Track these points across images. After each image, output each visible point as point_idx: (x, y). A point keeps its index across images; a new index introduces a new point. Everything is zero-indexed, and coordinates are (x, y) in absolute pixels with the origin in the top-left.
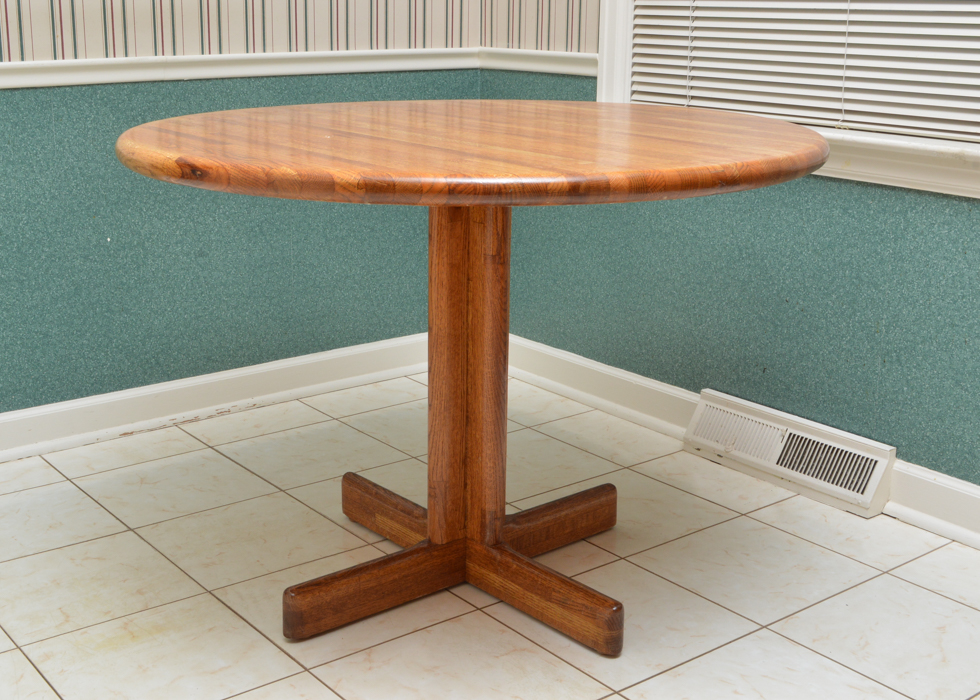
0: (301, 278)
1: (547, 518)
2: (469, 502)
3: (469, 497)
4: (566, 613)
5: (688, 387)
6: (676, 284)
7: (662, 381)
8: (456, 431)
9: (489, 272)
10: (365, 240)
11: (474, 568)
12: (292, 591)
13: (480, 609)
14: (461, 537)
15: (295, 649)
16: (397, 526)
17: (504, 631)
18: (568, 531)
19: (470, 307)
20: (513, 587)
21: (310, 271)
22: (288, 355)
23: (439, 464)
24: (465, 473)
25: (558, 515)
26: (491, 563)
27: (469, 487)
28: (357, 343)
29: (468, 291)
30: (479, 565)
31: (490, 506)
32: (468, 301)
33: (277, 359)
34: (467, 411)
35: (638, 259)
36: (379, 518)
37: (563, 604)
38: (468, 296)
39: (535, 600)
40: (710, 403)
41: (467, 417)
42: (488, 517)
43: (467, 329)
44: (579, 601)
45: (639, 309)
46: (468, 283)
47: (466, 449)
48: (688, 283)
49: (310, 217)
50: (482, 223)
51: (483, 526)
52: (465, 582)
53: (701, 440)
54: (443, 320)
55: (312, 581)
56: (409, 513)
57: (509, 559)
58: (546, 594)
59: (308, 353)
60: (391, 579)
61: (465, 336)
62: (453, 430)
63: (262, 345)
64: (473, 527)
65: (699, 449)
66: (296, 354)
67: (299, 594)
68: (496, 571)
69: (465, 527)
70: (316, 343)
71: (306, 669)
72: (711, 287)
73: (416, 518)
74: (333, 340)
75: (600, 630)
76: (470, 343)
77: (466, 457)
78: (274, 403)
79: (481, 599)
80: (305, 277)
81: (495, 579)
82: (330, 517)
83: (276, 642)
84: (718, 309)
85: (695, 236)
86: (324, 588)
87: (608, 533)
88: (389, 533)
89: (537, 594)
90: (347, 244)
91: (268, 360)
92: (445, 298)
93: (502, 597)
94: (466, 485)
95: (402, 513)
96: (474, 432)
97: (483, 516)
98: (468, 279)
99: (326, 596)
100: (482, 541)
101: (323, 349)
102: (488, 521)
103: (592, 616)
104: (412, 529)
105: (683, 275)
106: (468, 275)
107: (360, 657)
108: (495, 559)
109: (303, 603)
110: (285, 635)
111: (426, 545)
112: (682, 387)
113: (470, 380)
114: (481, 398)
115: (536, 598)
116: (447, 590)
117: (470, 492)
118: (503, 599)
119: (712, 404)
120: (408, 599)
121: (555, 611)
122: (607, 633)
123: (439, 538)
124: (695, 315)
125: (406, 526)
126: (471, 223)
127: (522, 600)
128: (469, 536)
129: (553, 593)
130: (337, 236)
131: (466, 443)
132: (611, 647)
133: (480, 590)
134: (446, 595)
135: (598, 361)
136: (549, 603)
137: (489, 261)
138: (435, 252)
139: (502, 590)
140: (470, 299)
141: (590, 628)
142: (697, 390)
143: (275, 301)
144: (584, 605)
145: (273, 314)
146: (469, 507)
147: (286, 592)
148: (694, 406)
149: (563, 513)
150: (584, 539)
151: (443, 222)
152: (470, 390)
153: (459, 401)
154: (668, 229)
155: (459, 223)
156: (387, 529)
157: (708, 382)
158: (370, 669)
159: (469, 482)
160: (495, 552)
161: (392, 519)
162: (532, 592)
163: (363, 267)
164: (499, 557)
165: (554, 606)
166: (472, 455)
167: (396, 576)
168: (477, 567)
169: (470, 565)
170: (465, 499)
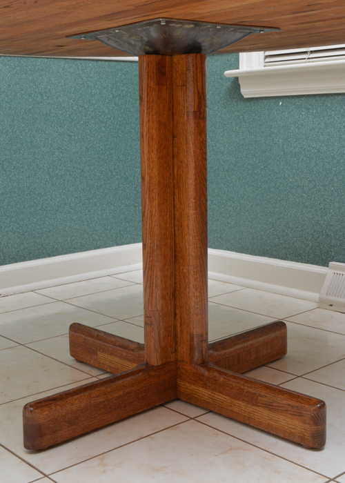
0: (33, 203)
1: (237, 347)
2: (179, 329)
3: (178, 325)
4: (272, 415)
5: (317, 263)
6: (305, 188)
7: (297, 261)
8: (167, 267)
9: (191, 126)
10: (77, 178)
11: (185, 386)
12: (31, 406)
13: (193, 419)
14: (172, 360)
15: (35, 459)
16: (116, 359)
17: (217, 435)
18: (252, 358)
19: (175, 161)
20: (221, 397)
21: (38, 198)
22: (24, 260)
23: (154, 296)
24: (175, 305)
25: (246, 345)
26: (200, 380)
27: (178, 316)
28: (73, 252)
29: (173, 147)
30: (189, 383)
31: (196, 331)
32: (173, 156)
33: (16, 262)
34: (175, 251)
35: (274, 175)
36: (100, 355)
37: (269, 407)
38: (173, 152)
39: (242, 407)
40: (336, 272)
41: (175, 256)
42: (196, 339)
43: (173, 180)
44: (285, 402)
45: (277, 212)
46: (173, 140)
47: (175, 283)
48: (315, 186)
49: (37, 159)
50: (184, 85)
51: (192, 348)
52: (177, 399)
53: (332, 298)
54: (154, 170)
55: (49, 397)
56: (126, 348)
57: (216, 374)
58: (253, 400)
59: (38, 258)
60: (117, 395)
61: (172, 186)
62: (164, 266)
63: (5, 251)
64: (183, 350)
65: (331, 305)
66: (30, 259)
67: (37, 408)
68: (205, 386)
69: (176, 351)
70: (45, 251)
71: (45, 476)
72: (333, 186)
73: (132, 350)
74: (57, 249)
75: (307, 426)
76: (176, 191)
77: (175, 290)
78: (15, 294)
79: (193, 411)
80: (35, 203)
81: (205, 393)
82: (60, 360)
83: (18, 454)
84: (339, 202)
85: (319, 151)
86: (59, 403)
87: (281, 360)
88: (109, 366)
89: (243, 401)
90: (65, 180)
91: (10, 262)
92: (155, 151)
93: (210, 408)
94: (175, 314)
95: (120, 349)
96: (181, 268)
97: (192, 339)
98: (173, 137)
99: (61, 410)
100: (191, 362)
101: (49, 256)
102: (195, 343)
103: (298, 414)
104: (128, 360)
105: (310, 181)
106: (173, 133)
107: (95, 462)
108: (203, 376)
109: (41, 416)
110: (26, 447)
111: (144, 367)
112: (312, 264)
113: (177, 223)
114: (187, 237)
115: (243, 404)
116: (162, 405)
117: (179, 320)
118: (212, 409)
119: (339, 272)
120: (131, 413)
121: (262, 414)
122: (313, 428)
123: (155, 360)
124: (321, 209)
125: (124, 358)
126: (175, 87)
127: (230, 408)
128: (179, 358)
129: (259, 398)
130: (57, 174)
131: (175, 279)
132: (316, 442)
133: (191, 404)
134: (162, 410)
135: (247, 254)
136: (256, 408)
137: (191, 117)
138: (146, 111)
139: (210, 401)
140: (175, 153)
141: (297, 426)
142: (325, 264)
143: (14, 219)
144: (290, 405)
145: (12, 229)
146: (179, 334)
147: (25, 408)
148: (324, 275)
149: (250, 343)
150: (264, 365)
151: (152, 84)
152: (177, 232)
153: (169, 242)
154: (297, 150)
155: (165, 87)
156: (108, 363)
157: (333, 257)
158: (104, 472)
159: (178, 312)
160: (202, 370)
161: (111, 354)
162: (239, 400)
163: (76, 197)
164: (207, 373)
165: (260, 409)
166: (180, 288)
167: (121, 393)
168: (188, 385)
169: (181, 383)
170: (175, 327)
